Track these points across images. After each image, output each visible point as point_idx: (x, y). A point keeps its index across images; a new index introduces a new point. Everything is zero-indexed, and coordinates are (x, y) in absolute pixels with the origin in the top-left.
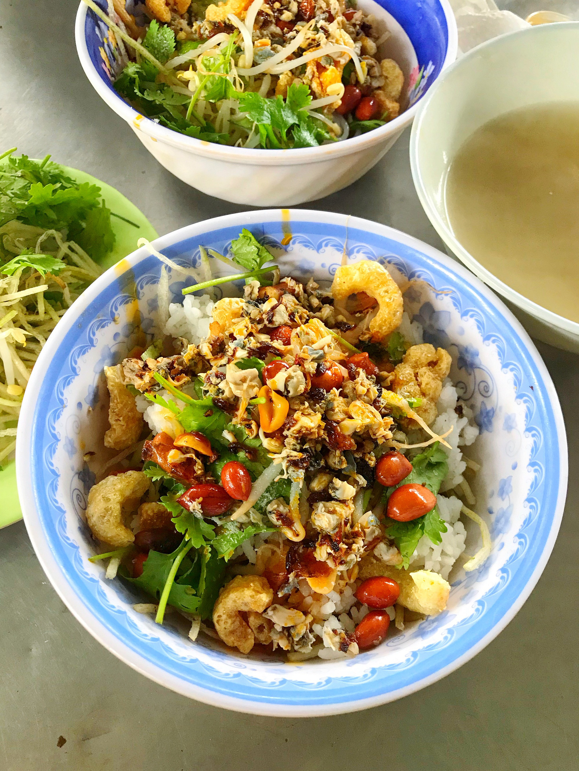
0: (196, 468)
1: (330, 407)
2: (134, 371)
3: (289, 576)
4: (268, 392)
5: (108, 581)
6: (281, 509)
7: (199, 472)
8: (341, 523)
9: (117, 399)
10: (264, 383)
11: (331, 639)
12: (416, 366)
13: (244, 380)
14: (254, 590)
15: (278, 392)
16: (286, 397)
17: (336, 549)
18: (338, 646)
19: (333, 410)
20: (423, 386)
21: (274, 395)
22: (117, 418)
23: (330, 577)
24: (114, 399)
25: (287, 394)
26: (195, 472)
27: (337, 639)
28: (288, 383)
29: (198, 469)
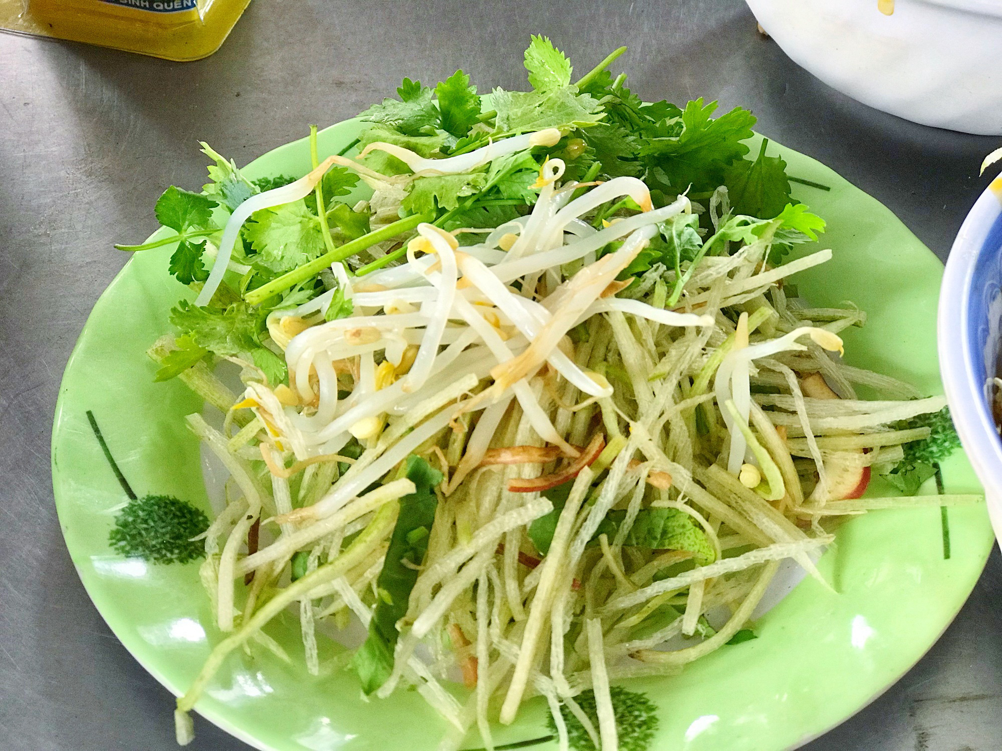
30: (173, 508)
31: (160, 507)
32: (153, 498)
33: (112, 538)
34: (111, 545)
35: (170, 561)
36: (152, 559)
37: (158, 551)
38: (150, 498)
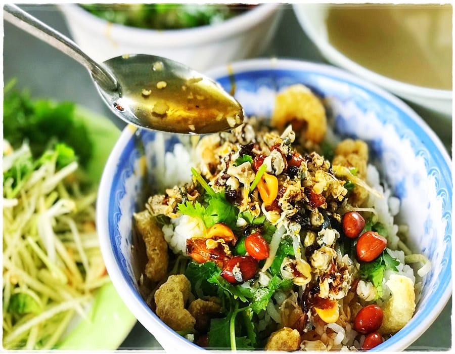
0: (225, 251)
1: (303, 177)
2: (160, 203)
3: (307, 314)
7: (229, 253)
8: (331, 260)
9: (150, 234)
10: (256, 171)
13: (244, 171)
16: (274, 175)
17: (334, 278)
19: (306, 180)
21: (266, 176)
22: (153, 248)
23: (334, 308)
24: (147, 234)
25: (275, 172)
26: (226, 253)
28: (273, 164)
29: (227, 250)
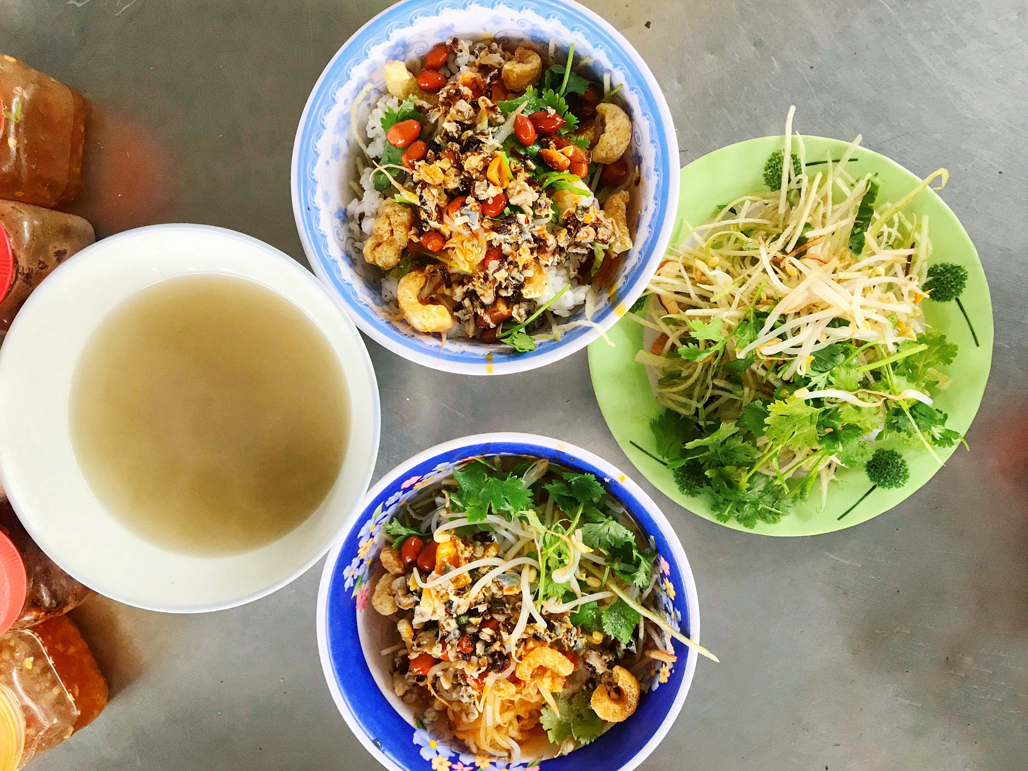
0: (554, 145)
1: (458, 177)
3: (490, 82)
4: (502, 185)
5: (609, 71)
6: (494, 116)
7: (551, 142)
10: (505, 191)
11: (464, 47)
12: (391, 242)
13: (519, 192)
14: (514, 72)
15: (495, 185)
16: (488, 179)
18: (459, 43)
19: (455, 175)
20: (387, 221)
21: (498, 182)
25: (487, 181)
26: (554, 142)
27: (460, 47)
28: (487, 188)
30: (939, 295)
31: (945, 295)
32: (948, 300)
33: (967, 276)
34: (967, 272)
35: (942, 265)
36: (949, 266)
37: (947, 270)
38: (949, 300)
